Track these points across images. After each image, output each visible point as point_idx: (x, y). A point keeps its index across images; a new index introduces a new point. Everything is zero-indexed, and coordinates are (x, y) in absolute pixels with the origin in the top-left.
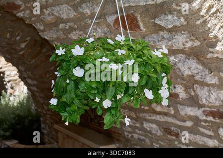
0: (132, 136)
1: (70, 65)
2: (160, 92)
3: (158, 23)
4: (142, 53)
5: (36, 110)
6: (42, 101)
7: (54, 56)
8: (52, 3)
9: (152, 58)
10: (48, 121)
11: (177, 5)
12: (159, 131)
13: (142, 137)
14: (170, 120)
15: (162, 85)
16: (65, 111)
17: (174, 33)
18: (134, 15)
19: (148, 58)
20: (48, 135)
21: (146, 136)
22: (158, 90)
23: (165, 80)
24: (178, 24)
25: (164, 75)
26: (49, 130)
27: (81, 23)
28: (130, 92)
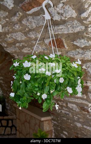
0: (61, 112)
1: (22, 72)
2: (76, 88)
3: (75, 44)
4: (65, 65)
5: (3, 94)
6: (6, 89)
7: (12, 66)
8: (11, 31)
9: (71, 68)
10: (10, 102)
11: (87, 34)
12: (77, 109)
13: (67, 112)
14: (84, 102)
15: (77, 84)
16: (19, 100)
17: (85, 50)
18: (61, 39)
19: (69, 68)
20: (10, 110)
21: (69, 111)
22: (75, 87)
23: (79, 81)
24: (88, 45)
25: (79, 78)
26: (10, 107)
27: (29, 43)
28: (58, 89)
